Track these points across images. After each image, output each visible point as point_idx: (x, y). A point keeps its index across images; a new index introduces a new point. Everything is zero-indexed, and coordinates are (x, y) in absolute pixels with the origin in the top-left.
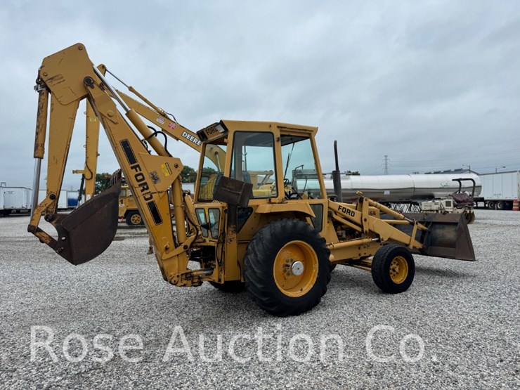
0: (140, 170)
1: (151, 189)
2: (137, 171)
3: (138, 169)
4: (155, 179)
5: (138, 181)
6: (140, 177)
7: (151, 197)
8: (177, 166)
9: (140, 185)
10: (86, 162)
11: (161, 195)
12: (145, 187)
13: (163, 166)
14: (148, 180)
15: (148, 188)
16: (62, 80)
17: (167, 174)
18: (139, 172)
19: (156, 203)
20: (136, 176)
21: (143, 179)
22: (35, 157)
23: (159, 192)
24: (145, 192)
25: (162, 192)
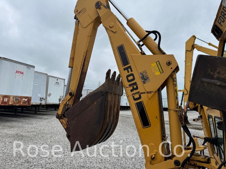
0: (132, 71)
1: (140, 90)
2: (128, 72)
3: (129, 70)
4: (145, 79)
5: (129, 81)
6: (131, 78)
7: (140, 98)
8: (169, 64)
9: (130, 85)
10: (185, 86)
11: (150, 95)
12: (135, 87)
13: (154, 65)
14: (138, 80)
15: (137, 88)
16: (85, 11)
17: (158, 73)
18: (130, 73)
19: (145, 103)
20: (128, 76)
21: (134, 79)
22: (69, 67)
23: (147, 93)
24: (135, 91)
25: (150, 92)
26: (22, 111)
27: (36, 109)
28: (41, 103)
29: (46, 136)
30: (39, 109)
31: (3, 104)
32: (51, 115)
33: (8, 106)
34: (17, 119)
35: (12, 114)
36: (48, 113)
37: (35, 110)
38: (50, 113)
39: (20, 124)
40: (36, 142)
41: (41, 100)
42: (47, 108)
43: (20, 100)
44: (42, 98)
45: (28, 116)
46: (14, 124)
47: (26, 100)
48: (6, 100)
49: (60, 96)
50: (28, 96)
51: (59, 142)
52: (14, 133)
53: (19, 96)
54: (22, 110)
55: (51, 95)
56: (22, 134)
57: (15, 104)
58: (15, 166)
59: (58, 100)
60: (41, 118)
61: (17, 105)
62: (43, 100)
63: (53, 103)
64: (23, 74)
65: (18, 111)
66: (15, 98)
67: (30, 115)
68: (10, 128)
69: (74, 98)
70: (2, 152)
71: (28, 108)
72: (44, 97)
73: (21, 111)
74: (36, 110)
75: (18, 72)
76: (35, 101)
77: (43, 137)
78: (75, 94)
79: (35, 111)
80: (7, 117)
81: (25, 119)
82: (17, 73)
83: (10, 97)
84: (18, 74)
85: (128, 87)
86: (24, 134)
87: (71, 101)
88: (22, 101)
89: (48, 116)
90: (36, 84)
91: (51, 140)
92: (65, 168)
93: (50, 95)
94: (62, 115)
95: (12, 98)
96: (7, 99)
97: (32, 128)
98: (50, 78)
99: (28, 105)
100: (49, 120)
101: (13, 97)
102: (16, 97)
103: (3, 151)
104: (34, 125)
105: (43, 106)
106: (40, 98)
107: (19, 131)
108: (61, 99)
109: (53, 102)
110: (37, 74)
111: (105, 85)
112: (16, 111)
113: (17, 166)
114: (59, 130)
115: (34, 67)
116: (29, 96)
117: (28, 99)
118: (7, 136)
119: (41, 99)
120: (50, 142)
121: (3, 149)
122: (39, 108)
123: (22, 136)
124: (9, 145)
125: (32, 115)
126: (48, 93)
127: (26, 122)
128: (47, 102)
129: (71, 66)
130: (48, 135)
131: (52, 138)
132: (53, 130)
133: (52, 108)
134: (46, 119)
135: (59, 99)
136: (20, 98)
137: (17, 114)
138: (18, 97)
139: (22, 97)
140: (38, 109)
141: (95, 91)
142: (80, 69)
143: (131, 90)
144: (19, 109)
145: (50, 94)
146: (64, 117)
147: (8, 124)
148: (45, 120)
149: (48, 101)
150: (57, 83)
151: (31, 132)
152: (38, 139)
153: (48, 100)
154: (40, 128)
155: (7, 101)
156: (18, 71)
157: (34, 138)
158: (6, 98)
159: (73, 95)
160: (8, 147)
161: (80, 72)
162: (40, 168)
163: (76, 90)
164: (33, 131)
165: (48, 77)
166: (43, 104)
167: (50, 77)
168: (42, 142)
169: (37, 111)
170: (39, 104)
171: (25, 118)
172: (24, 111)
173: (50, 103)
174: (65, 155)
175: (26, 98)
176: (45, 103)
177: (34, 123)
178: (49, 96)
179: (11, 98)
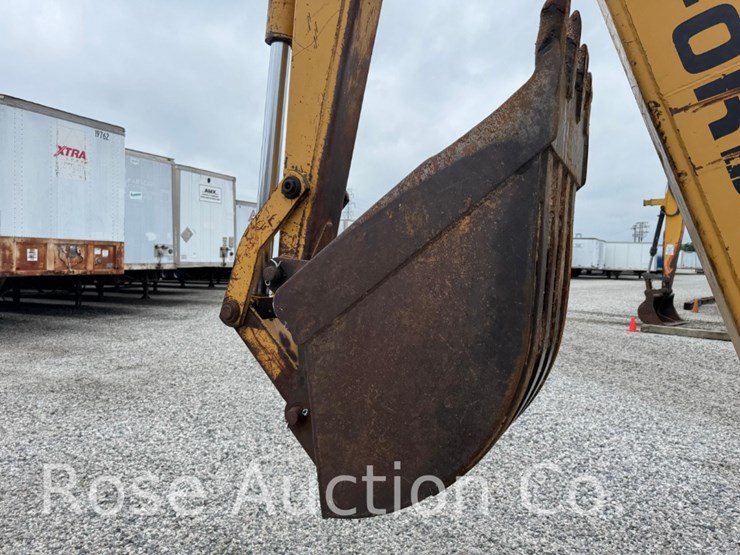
5: (694, 64)
9: (705, 93)
18: (709, 3)
20: (684, 32)
22: (270, 40)
26: (101, 293)
27: (145, 285)
28: (159, 265)
29: (184, 382)
30: (155, 286)
31: (23, 269)
32: (196, 303)
33: (42, 277)
34: (83, 322)
35: (66, 306)
36: (187, 297)
37: (142, 289)
38: (193, 298)
39: (92, 340)
40: (150, 407)
41: (160, 255)
42: (183, 283)
43: (83, 255)
44: (163, 247)
45: (121, 309)
46: (73, 339)
47: (105, 253)
48: (33, 255)
49: (225, 239)
50: (110, 239)
51: (235, 407)
52: (70, 372)
53: (79, 241)
54: (100, 289)
55: (191, 235)
56: (97, 376)
57: (66, 271)
58: (64, 522)
59: (218, 252)
60: (165, 317)
61: (76, 272)
62: (166, 253)
63: (201, 263)
64: (84, 158)
65: (84, 293)
66: (64, 248)
67: (126, 307)
68: (55, 356)
69: (311, 213)
70: (17, 456)
71: (122, 284)
72: (169, 242)
73: (96, 294)
74: (145, 289)
75: (65, 151)
76: (137, 258)
77: (172, 386)
78: (314, 185)
79: (144, 292)
80: (48, 315)
81: (110, 321)
82: (62, 153)
83: (46, 245)
84: (64, 157)
85: (686, 109)
86: (105, 378)
87: (293, 230)
88: (91, 259)
89: (189, 306)
90: (135, 198)
91: (206, 399)
92: (271, 523)
93: (188, 235)
94: (254, 305)
95: (55, 248)
96: (36, 251)
97: (132, 353)
98: (184, 174)
99: (115, 272)
100: (193, 322)
101: (59, 245)
102: (68, 243)
103: (22, 450)
104: (140, 343)
105: (169, 273)
106: (156, 247)
107: (88, 365)
108: (227, 249)
109: (202, 260)
110: (135, 161)
111: (539, 93)
112: (78, 297)
113: (72, 523)
114: (229, 358)
115: (120, 131)
116: (115, 240)
117: (112, 249)
118: (45, 387)
119: (159, 250)
120: (201, 408)
121: (24, 442)
122: (155, 283)
123: (98, 384)
124: (45, 426)
125: (133, 307)
126: (182, 230)
127: (112, 330)
128: (182, 260)
129: (282, 31)
130: (191, 379)
131: (207, 391)
132: (207, 359)
133: (201, 279)
134: (182, 319)
135: (221, 249)
136: (81, 246)
137: (83, 304)
138: (77, 243)
139: (88, 245)
140: (151, 286)
141: (460, 148)
142: (337, 35)
143: (711, 126)
144: (88, 287)
145: (188, 230)
146: (264, 318)
147: (50, 340)
148: (179, 322)
149: (184, 257)
150: (210, 192)
151: (130, 368)
152: (155, 395)
153: (182, 253)
154: (160, 353)
155: (36, 259)
156: (65, 147)
157: (140, 390)
158: (32, 248)
159: (308, 190)
160: (42, 434)
161: (334, 53)
162: (167, 526)
163: (317, 163)
164: (139, 366)
165: (176, 170)
166: (166, 267)
167: (182, 172)
168: (172, 408)
169: (151, 293)
170: (153, 268)
171: (110, 317)
172: (105, 294)
173: (189, 263)
174: (262, 463)
175: (103, 245)
176: (175, 264)
177: (142, 333)
178: (186, 240)
179: (51, 247)
